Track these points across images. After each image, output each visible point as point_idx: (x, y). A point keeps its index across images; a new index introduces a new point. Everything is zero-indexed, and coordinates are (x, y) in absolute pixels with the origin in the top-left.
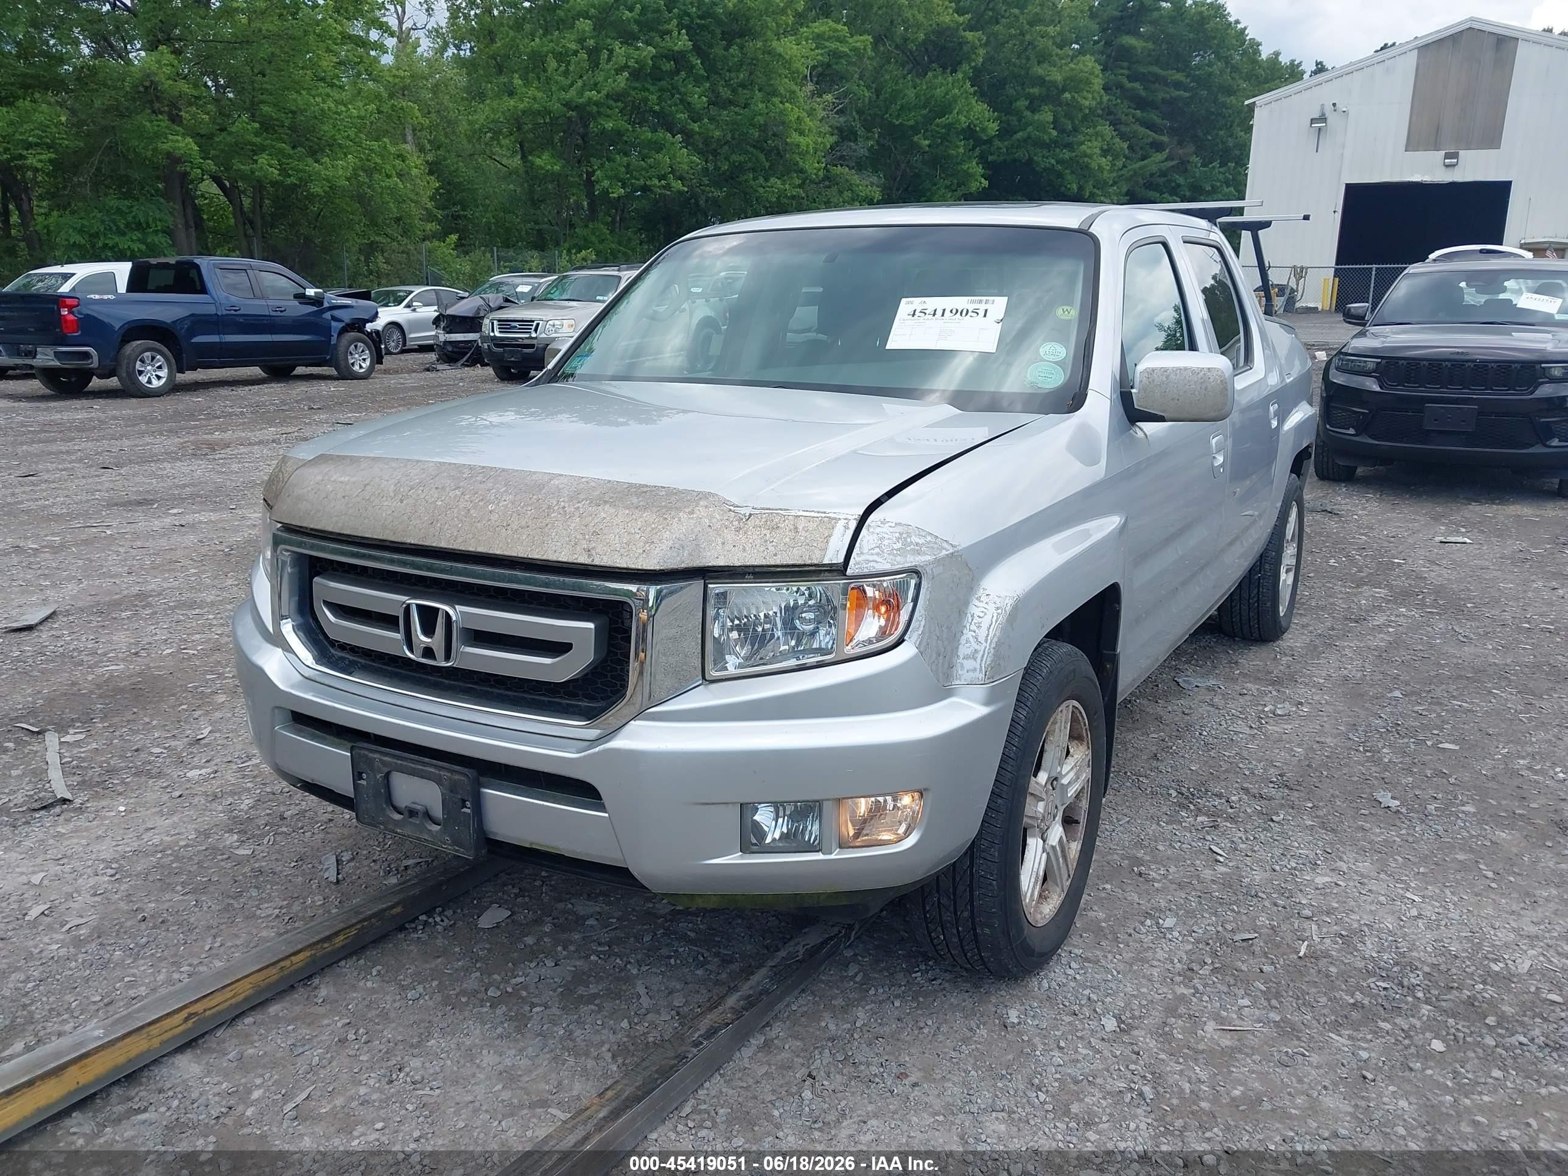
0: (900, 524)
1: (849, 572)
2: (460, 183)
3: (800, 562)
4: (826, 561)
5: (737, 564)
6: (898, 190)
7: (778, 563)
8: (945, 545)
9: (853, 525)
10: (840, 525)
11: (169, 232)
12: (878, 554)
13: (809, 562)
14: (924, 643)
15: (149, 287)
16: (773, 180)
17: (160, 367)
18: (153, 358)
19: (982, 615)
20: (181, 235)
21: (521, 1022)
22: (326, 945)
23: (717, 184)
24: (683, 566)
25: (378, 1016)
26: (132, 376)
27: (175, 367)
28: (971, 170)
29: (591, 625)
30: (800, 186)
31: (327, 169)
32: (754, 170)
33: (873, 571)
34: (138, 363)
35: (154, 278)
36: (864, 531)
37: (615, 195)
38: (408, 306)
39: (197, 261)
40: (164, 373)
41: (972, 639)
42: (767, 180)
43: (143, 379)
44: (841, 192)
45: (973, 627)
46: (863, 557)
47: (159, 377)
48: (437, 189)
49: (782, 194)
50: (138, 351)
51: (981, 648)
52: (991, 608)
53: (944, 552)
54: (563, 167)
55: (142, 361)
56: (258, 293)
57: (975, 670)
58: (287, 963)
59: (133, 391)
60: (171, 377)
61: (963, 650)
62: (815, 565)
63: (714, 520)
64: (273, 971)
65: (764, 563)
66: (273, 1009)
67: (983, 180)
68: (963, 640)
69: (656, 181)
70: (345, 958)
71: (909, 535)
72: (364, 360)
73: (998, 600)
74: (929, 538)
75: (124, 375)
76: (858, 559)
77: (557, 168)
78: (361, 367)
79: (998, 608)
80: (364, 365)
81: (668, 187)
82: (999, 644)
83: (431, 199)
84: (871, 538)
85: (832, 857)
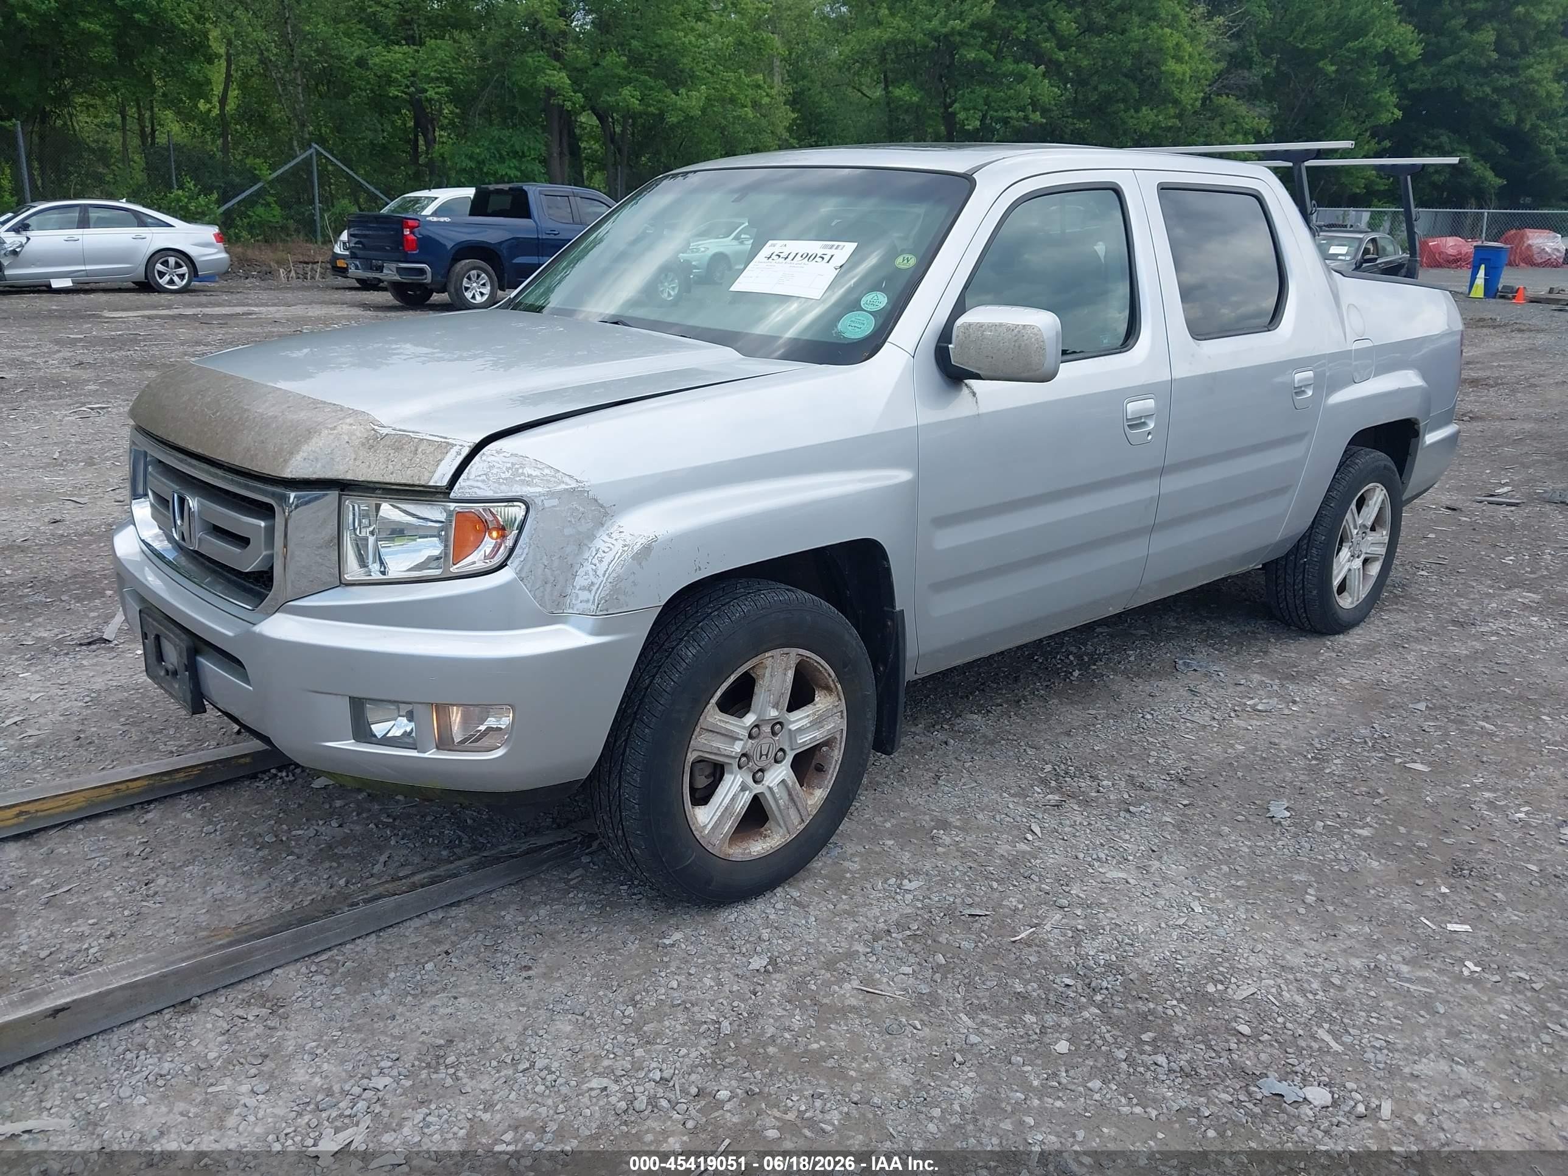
0: (516, 455)
1: (452, 495)
2: (821, 114)
3: (410, 482)
4: (431, 483)
5: (361, 479)
6: (1294, 121)
7: (393, 481)
8: (567, 479)
9: (465, 452)
10: (453, 451)
11: (544, 162)
12: (483, 481)
13: (417, 483)
14: (526, 569)
15: (489, 211)
16: (1144, 110)
17: (484, 285)
18: (478, 276)
19: (607, 550)
20: (555, 163)
21: (267, 864)
22: (165, 778)
23: (1081, 116)
24: (315, 476)
25: (172, 840)
26: (459, 292)
27: (496, 284)
28: (1383, 100)
29: (263, 524)
30: (1175, 117)
31: (682, 99)
32: (1124, 100)
33: (474, 496)
34: (465, 279)
35: (494, 203)
36: (477, 458)
37: (970, 127)
38: (737, 238)
39: (525, 188)
40: (487, 290)
41: (591, 573)
42: (1137, 111)
43: (468, 295)
44: (1223, 125)
45: (595, 561)
46: (468, 483)
47: (482, 294)
48: (794, 120)
49: (1156, 125)
50: (465, 269)
51: (597, 581)
52: (618, 546)
53: (563, 486)
54: (921, 99)
55: (469, 278)
56: (577, 220)
57: (588, 601)
58: (123, 787)
59: (459, 304)
60: (492, 293)
61: (580, 581)
62: (423, 486)
63: (354, 437)
64: (108, 791)
65: (381, 479)
66: (104, 822)
67: (1396, 111)
68: (581, 572)
69: (1013, 113)
70: (188, 792)
71: (523, 466)
72: (673, 288)
73: (629, 538)
74: (547, 471)
75: (453, 290)
76: (463, 484)
77: (915, 99)
78: (669, 295)
79: (625, 546)
80: (672, 293)
81: (1026, 118)
82: (619, 579)
83: (789, 129)
84: (482, 465)
85: (426, 755)
